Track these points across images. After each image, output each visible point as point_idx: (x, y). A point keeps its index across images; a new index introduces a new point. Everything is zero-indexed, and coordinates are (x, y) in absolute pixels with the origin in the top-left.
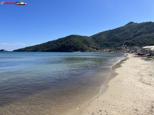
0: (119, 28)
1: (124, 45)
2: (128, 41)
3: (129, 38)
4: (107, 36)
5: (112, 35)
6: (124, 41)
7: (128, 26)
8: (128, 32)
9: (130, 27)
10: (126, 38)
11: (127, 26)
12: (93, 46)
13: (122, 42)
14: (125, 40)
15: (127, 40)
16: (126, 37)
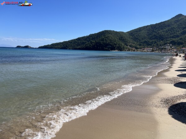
0: (164, 22)
1: (168, 44)
2: (174, 39)
3: (176, 35)
4: (148, 33)
5: (155, 31)
6: (169, 39)
7: (176, 20)
8: (175, 28)
9: (178, 21)
10: (172, 36)
11: (174, 20)
12: (131, 44)
13: (167, 41)
14: (170, 37)
15: (173, 37)
16: (172, 34)
